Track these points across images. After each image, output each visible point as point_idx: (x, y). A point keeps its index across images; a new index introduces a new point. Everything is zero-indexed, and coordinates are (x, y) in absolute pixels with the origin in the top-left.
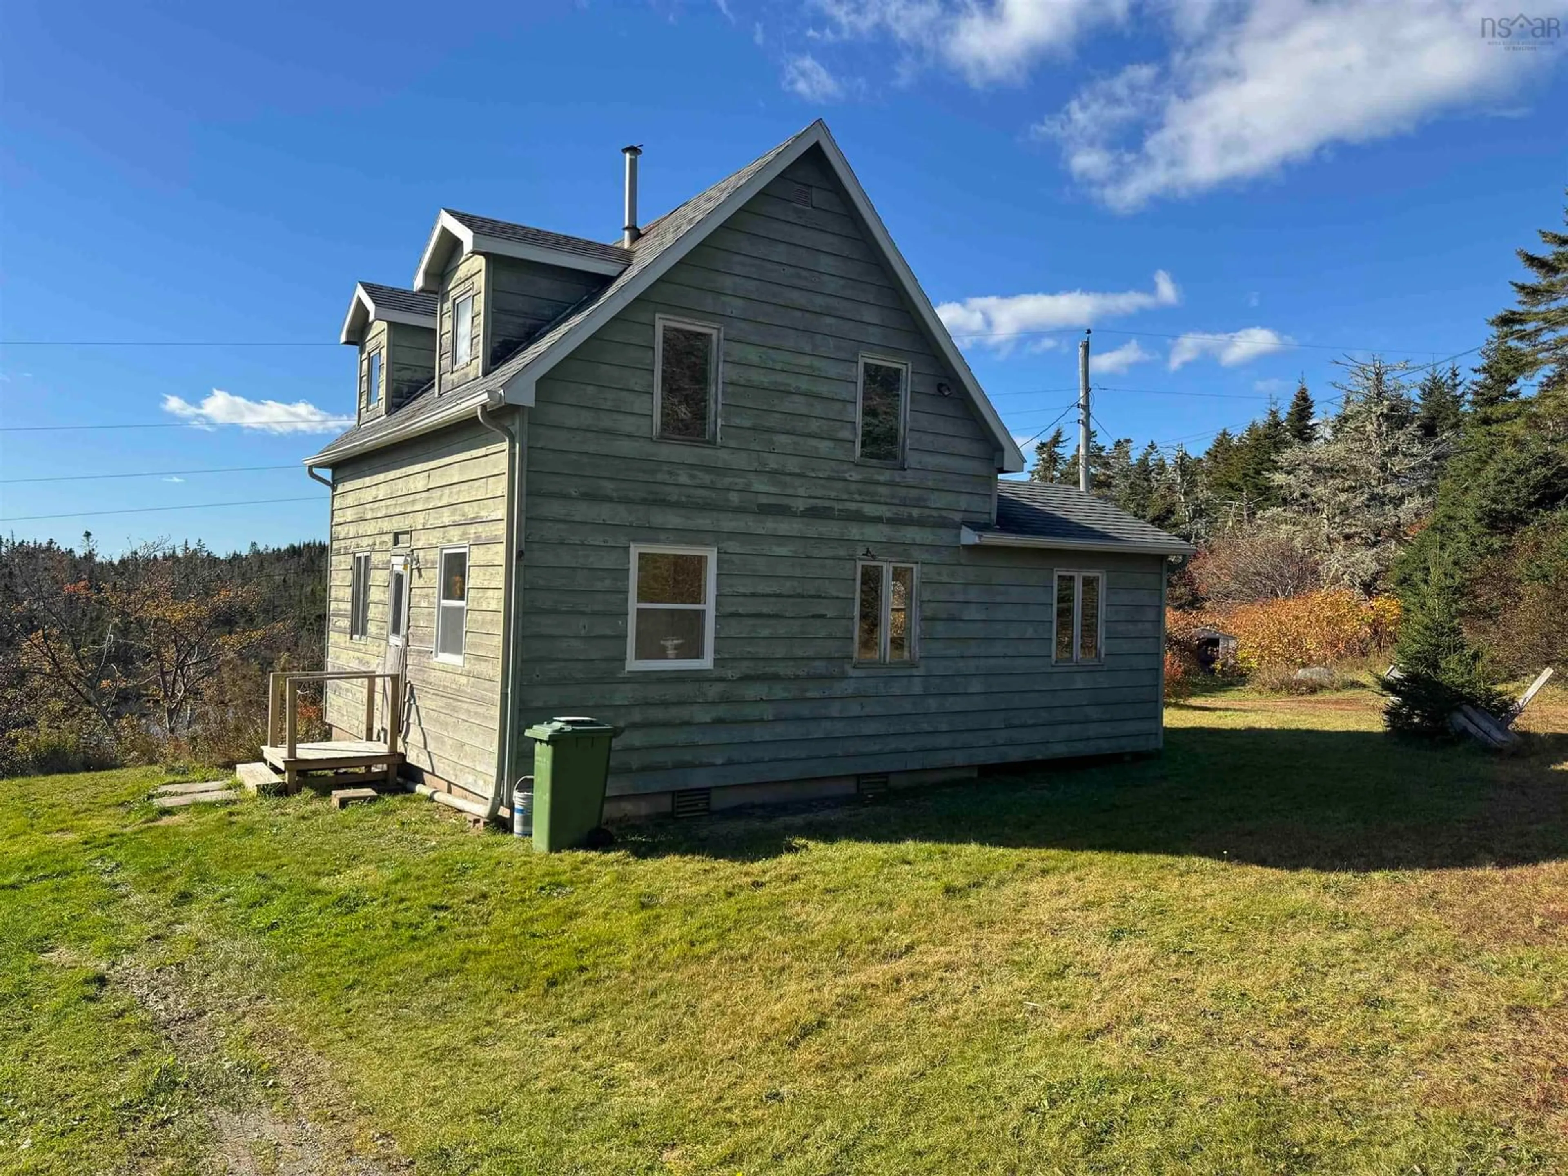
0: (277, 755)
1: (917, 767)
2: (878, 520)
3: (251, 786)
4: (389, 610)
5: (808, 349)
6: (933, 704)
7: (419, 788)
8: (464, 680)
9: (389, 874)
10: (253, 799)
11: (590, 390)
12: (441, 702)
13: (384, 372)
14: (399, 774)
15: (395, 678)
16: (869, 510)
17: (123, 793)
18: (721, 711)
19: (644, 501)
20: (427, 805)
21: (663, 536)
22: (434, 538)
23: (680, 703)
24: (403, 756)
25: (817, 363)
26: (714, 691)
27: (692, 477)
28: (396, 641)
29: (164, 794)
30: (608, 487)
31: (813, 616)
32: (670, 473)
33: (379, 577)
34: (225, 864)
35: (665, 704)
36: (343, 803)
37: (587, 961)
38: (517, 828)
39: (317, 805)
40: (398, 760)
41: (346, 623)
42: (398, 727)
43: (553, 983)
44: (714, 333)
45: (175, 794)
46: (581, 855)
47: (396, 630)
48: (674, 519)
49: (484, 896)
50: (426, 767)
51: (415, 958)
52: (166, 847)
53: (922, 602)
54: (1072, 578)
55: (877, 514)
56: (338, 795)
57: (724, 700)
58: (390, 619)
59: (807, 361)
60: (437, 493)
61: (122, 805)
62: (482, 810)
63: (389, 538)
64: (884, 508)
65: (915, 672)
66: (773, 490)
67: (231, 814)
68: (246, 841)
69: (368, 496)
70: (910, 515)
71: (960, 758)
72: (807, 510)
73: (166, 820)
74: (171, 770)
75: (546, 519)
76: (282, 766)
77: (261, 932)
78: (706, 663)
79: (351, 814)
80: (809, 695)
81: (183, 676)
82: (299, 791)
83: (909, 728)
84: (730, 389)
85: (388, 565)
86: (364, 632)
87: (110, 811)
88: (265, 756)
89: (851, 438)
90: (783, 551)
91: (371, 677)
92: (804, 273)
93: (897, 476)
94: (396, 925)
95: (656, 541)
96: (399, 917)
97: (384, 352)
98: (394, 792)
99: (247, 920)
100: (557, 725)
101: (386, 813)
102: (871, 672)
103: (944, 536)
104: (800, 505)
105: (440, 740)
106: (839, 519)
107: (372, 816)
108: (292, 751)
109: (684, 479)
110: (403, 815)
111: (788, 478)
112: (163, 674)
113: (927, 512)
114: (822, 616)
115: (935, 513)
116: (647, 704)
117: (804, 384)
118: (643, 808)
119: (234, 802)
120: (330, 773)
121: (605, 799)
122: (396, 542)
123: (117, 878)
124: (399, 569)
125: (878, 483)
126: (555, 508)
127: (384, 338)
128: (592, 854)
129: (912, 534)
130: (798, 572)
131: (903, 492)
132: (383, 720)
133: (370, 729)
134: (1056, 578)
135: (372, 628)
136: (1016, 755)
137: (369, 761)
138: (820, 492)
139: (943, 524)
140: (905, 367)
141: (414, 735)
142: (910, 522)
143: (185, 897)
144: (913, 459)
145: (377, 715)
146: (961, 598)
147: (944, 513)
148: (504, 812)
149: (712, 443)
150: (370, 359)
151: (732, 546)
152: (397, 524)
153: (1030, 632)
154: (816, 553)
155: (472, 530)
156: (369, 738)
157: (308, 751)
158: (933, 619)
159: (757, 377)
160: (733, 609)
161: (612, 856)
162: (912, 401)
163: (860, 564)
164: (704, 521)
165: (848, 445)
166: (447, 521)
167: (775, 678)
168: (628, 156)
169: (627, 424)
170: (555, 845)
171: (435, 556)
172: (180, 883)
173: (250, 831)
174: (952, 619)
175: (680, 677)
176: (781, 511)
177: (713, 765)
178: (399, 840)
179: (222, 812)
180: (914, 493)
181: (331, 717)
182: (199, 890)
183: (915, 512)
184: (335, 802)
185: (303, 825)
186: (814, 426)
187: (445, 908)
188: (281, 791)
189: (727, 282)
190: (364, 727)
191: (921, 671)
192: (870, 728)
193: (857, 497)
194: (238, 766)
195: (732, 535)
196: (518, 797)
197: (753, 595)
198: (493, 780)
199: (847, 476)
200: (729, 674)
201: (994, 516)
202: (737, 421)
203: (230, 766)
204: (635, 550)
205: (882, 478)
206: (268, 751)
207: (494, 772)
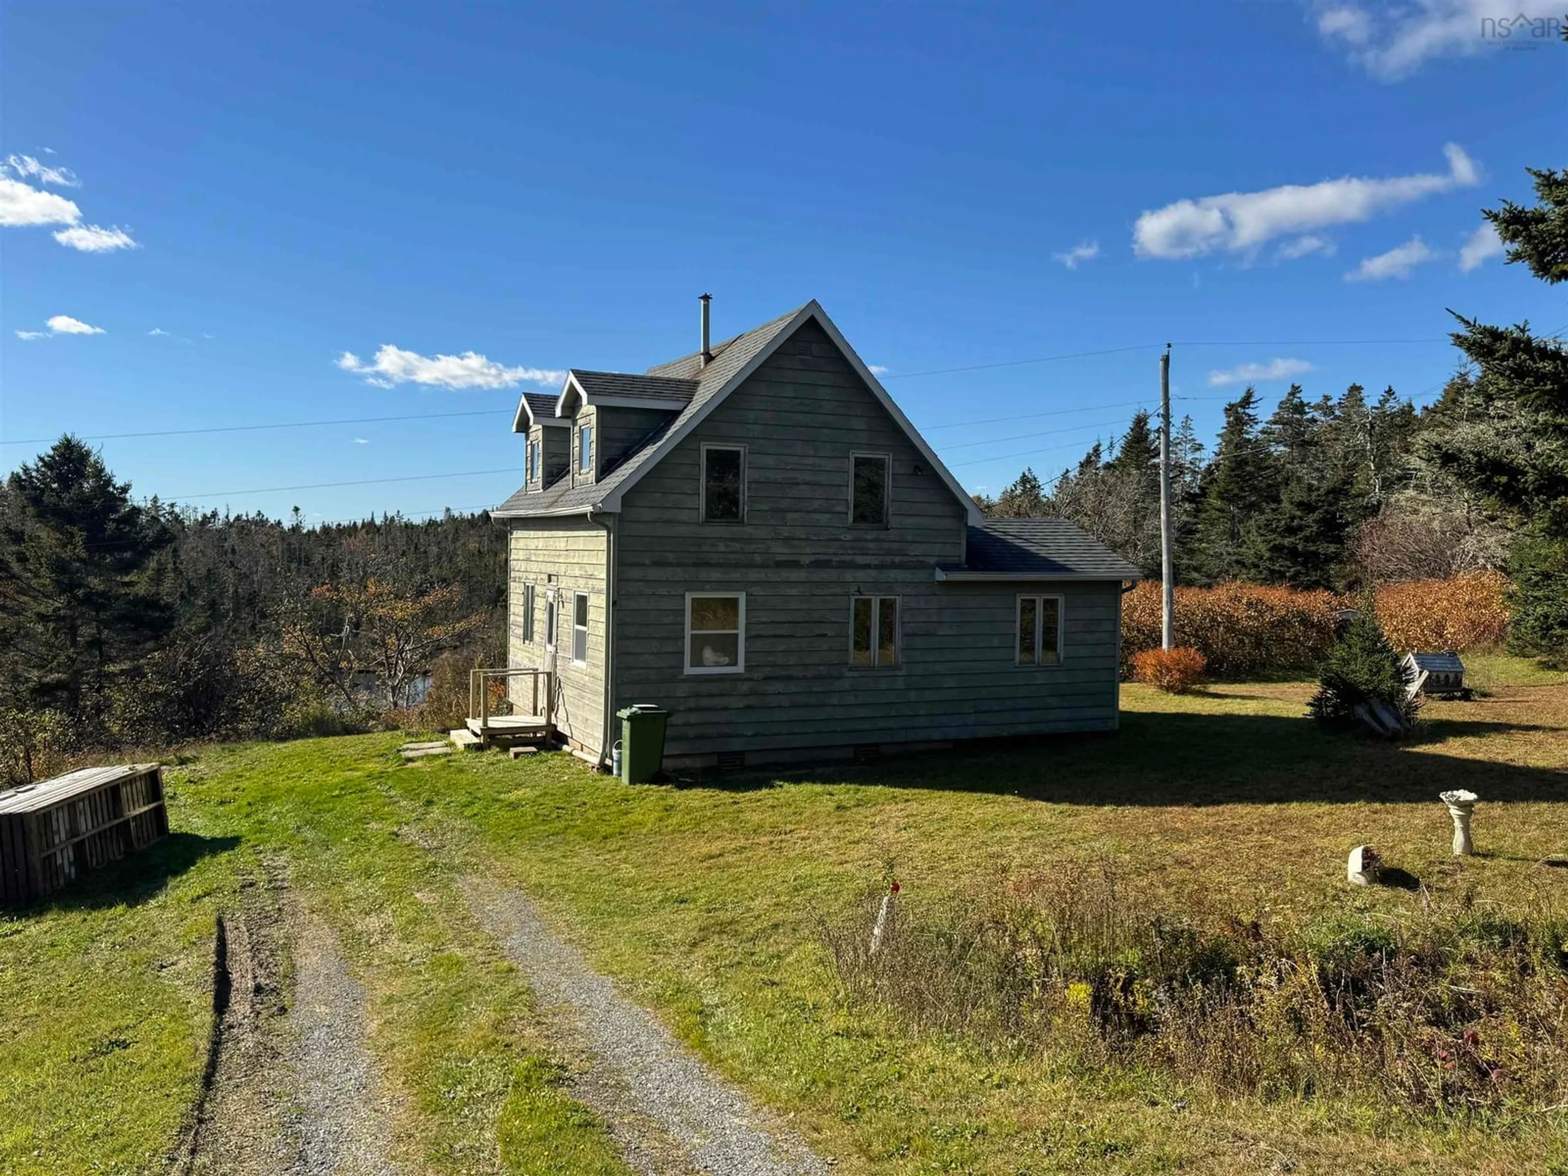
0: (476, 724)
1: (902, 740)
2: (867, 566)
3: (460, 745)
4: (546, 626)
5: (811, 452)
6: (913, 696)
7: (566, 748)
8: (587, 678)
9: (537, 793)
10: (462, 753)
11: (658, 495)
12: (576, 692)
13: (541, 458)
14: (553, 738)
15: (549, 675)
16: (860, 560)
17: (381, 748)
18: (752, 700)
19: (695, 565)
20: (567, 758)
21: (708, 587)
22: (571, 583)
23: (721, 695)
24: (555, 726)
25: (817, 461)
26: (745, 687)
27: (727, 546)
28: (550, 648)
29: (407, 749)
30: (671, 557)
31: (818, 636)
32: (712, 545)
33: (540, 604)
34: (449, 787)
35: (712, 695)
36: (517, 755)
37: (626, 830)
38: (615, 772)
39: (501, 757)
40: (552, 729)
41: (520, 631)
42: (551, 707)
43: (605, 838)
44: (742, 450)
45: (412, 750)
46: (646, 786)
47: (550, 641)
48: (715, 575)
49: (585, 804)
50: (569, 734)
51: (543, 828)
52: (415, 778)
53: (903, 623)
54: (1034, 601)
55: (868, 562)
56: (513, 750)
57: (752, 693)
58: (546, 632)
59: (810, 461)
60: (572, 553)
61: (382, 756)
62: (595, 760)
63: (546, 577)
64: (873, 557)
65: (899, 673)
66: (786, 551)
67: (449, 761)
68: (459, 776)
69: (532, 544)
70: (894, 562)
71: (936, 735)
72: (812, 562)
73: (410, 765)
74: (408, 734)
75: (629, 580)
76: (479, 732)
77: (469, 818)
78: (740, 668)
79: (520, 762)
80: (815, 689)
81: (403, 659)
82: (489, 748)
83: (893, 713)
84: (753, 486)
85: (545, 596)
86: (531, 640)
87: (376, 759)
88: (469, 725)
89: (845, 510)
90: (794, 592)
91: (536, 673)
92: (807, 402)
93: (882, 535)
94: (537, 815)
95: (703, 590)
96: (539, 812)
97: (541, 444)
98: (548, 750)
99: (462, 813)
100: (634, 709)
101: (541, 762)
102: (864, 673)
103: (921, 575)
104: (806, 560)
105: (575, 717)
106: (838, 567)
107: (533, 764)
108: (485, 722)
109: (722, 548)
110: (551, 763)
111: (796, 542)
112: (387, 658)
113: (906, 559)
114: (825, 635)
115: (914, 559)
116: (698, 695)
117: (809, 477)
118: (698, 763)
119: (450, 755)
120: (510, 737)
121: (663, 757)
122: (550, 581)
123: (392, 793)
124: (551, 600)
125: (866, 540)
126: (635, 573)
127: (540, 433)
128: (654, 787)
129: (893, 574)
130: (805, 606)
131: (886, 545)
132: (542, 703)
133: (535, 708)
134: (1019, 602)
135: (536, 637)
136: (983, 732)
137: (535, 729)
138: (821, 550)
139: (920, 566)
140: (888, 458)
141: (561, 713)
142: (893, 566)
143: (429, 803)
144: (894, 521)
145: (540, 697)
146: (935, 619)
147: (921, 559)
148: (608, 762)
149: (742, 523)
150: (533, 446)
151: (757, 591)
152: (551, 569)
153: (996, 642)
154: (817, 592)
155: (590, 582)
156: (535, 714)
157: (495, 722)
158: (914, 635)
159: (772, 475)
160: (757, 633)
161: (664, 788)
162: (893, 480)
163: (853, 599)
164: (736, 575)
165: (843, 516)
166: (577, 573)
167: (790, 678)
168: (702, 302)
169: (684, 515)
170: (633, 781)
171: (571, 594)
172: (425, 796)
173: (461, 771)
174: (928, 634)
175: (721, 678)
176: (794, 564)
177: (746, 736)
178: (546, 776)
179: (443, 760)
180: (896, 546)
181: (512, 698)
182: (435, 799)
183: (897, 559)
184: (512, 755)
185: (491, 768)
186: (816, 505)
187: (563, 809)
188: (479, 748)
189: (752, 415)
190: (531, 706)
191: (903, 672)
192: (861, 712)
193: (851, 552)
194: (452, 732)
195: (756, 583)
196: (615, 752)
197: (773, 622)
198: (602, 742)
199: (842, 537)
200: (755, 676)
201: (963, 558)
202: (759, 507)
203: (446, 731)
204: (689, 597)
205: (869, 537)
206: (470, 722)
207: (602, 737)
